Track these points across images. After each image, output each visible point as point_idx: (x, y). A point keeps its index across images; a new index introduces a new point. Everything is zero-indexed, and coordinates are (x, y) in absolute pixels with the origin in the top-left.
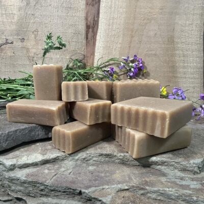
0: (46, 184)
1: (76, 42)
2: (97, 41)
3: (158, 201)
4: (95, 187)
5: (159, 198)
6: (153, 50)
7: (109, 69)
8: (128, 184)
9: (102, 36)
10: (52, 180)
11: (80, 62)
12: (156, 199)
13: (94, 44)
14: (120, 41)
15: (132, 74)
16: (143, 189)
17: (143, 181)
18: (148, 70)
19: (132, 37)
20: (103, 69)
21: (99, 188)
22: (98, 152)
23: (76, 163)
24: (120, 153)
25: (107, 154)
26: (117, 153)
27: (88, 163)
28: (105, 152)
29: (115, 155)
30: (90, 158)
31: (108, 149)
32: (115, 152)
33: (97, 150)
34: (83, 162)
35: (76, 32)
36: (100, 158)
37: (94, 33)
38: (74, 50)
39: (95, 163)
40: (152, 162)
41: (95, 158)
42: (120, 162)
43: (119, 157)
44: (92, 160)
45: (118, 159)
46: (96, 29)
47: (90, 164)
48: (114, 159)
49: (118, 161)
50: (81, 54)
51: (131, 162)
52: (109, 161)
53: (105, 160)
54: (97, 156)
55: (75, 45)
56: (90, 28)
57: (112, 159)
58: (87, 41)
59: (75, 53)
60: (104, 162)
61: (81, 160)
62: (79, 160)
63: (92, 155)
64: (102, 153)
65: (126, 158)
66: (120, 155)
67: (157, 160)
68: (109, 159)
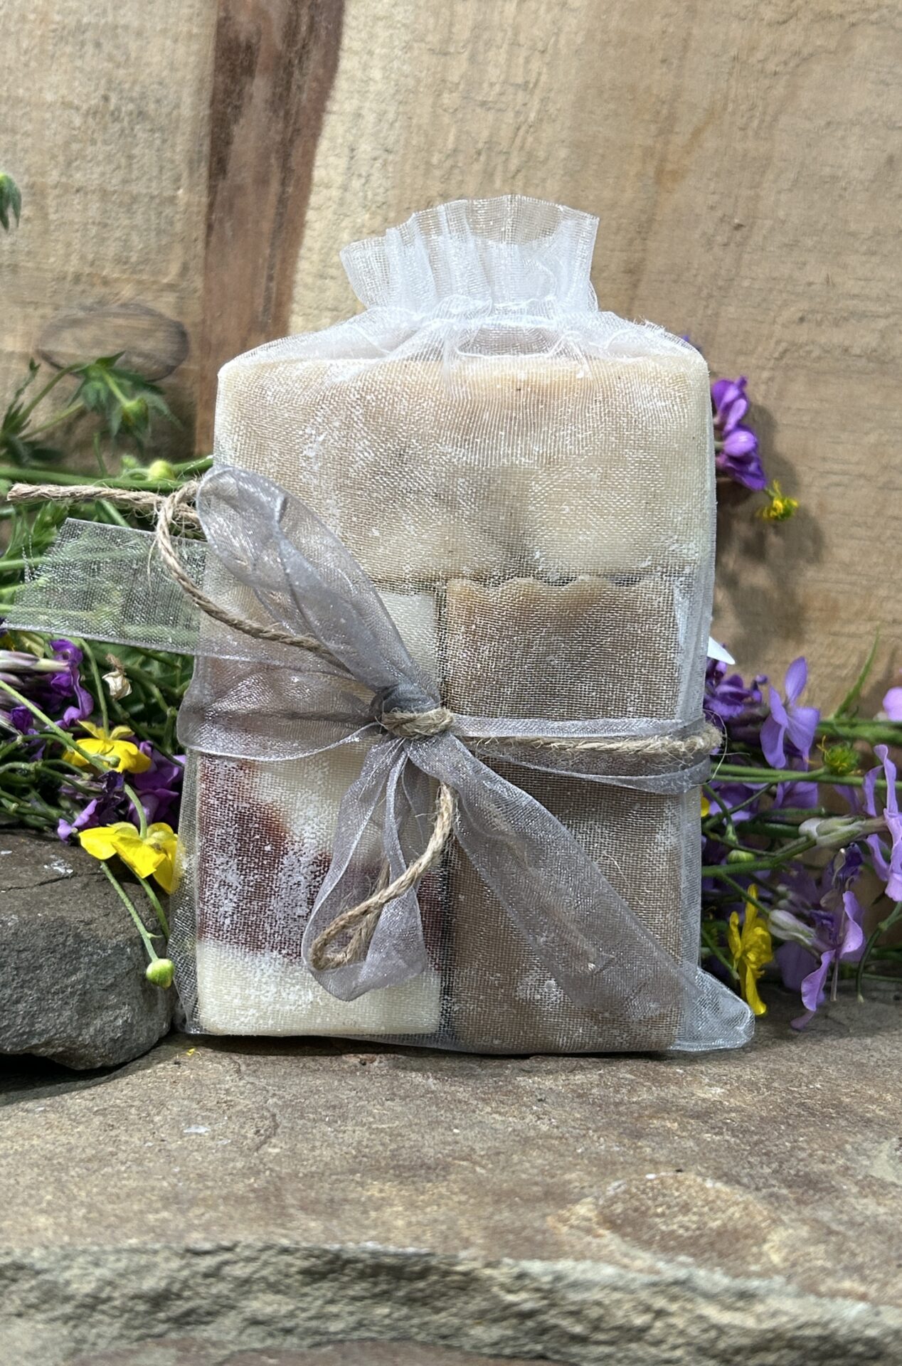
9: (365, 148)
13: (289, 224)
22: (297, 1243)
23: (76, 1333)
24: (519, 1257)
25: (388, 1260)
26: (485, 1257)
27: (192, 1345)
28: (370, 1245)
29: (465, 1274)
30: (214, 1291)
31: (400, 1223)
32: (467, 1244)
33: (283, 1226)
34: (149, 1336)
35: (114, 100)
36: (319, 1302)
37: (287, 113)
38: (77, 278)
39: (269, 1342)
40: (827, 1347)
41: (270, 1297)
42: (507, 1351)
43: (510, 1291)
44: (233, 1313)
45: (490, 1316)
46: (314, 85)
47: (212, 1351)
48: (454, 1310)
49: (496, 1332)
50: (149, 312)
51: (620, 1350)
52: (405, 1338)
53: (360, 1325)
54: (287, 1276)
55: (93, 230)
56: (258, 68)
57: (435, 1317)
58: (212, 190)
59: (89, 301)
60: (352, 1341)
61: (126, 1316)
62: (104, 1307)
63: (235, 1262)
64: (336, 1246)
65: (573, 1303)
66: (516, 1270)
67: (877, 1325)
68: (405, 1311)
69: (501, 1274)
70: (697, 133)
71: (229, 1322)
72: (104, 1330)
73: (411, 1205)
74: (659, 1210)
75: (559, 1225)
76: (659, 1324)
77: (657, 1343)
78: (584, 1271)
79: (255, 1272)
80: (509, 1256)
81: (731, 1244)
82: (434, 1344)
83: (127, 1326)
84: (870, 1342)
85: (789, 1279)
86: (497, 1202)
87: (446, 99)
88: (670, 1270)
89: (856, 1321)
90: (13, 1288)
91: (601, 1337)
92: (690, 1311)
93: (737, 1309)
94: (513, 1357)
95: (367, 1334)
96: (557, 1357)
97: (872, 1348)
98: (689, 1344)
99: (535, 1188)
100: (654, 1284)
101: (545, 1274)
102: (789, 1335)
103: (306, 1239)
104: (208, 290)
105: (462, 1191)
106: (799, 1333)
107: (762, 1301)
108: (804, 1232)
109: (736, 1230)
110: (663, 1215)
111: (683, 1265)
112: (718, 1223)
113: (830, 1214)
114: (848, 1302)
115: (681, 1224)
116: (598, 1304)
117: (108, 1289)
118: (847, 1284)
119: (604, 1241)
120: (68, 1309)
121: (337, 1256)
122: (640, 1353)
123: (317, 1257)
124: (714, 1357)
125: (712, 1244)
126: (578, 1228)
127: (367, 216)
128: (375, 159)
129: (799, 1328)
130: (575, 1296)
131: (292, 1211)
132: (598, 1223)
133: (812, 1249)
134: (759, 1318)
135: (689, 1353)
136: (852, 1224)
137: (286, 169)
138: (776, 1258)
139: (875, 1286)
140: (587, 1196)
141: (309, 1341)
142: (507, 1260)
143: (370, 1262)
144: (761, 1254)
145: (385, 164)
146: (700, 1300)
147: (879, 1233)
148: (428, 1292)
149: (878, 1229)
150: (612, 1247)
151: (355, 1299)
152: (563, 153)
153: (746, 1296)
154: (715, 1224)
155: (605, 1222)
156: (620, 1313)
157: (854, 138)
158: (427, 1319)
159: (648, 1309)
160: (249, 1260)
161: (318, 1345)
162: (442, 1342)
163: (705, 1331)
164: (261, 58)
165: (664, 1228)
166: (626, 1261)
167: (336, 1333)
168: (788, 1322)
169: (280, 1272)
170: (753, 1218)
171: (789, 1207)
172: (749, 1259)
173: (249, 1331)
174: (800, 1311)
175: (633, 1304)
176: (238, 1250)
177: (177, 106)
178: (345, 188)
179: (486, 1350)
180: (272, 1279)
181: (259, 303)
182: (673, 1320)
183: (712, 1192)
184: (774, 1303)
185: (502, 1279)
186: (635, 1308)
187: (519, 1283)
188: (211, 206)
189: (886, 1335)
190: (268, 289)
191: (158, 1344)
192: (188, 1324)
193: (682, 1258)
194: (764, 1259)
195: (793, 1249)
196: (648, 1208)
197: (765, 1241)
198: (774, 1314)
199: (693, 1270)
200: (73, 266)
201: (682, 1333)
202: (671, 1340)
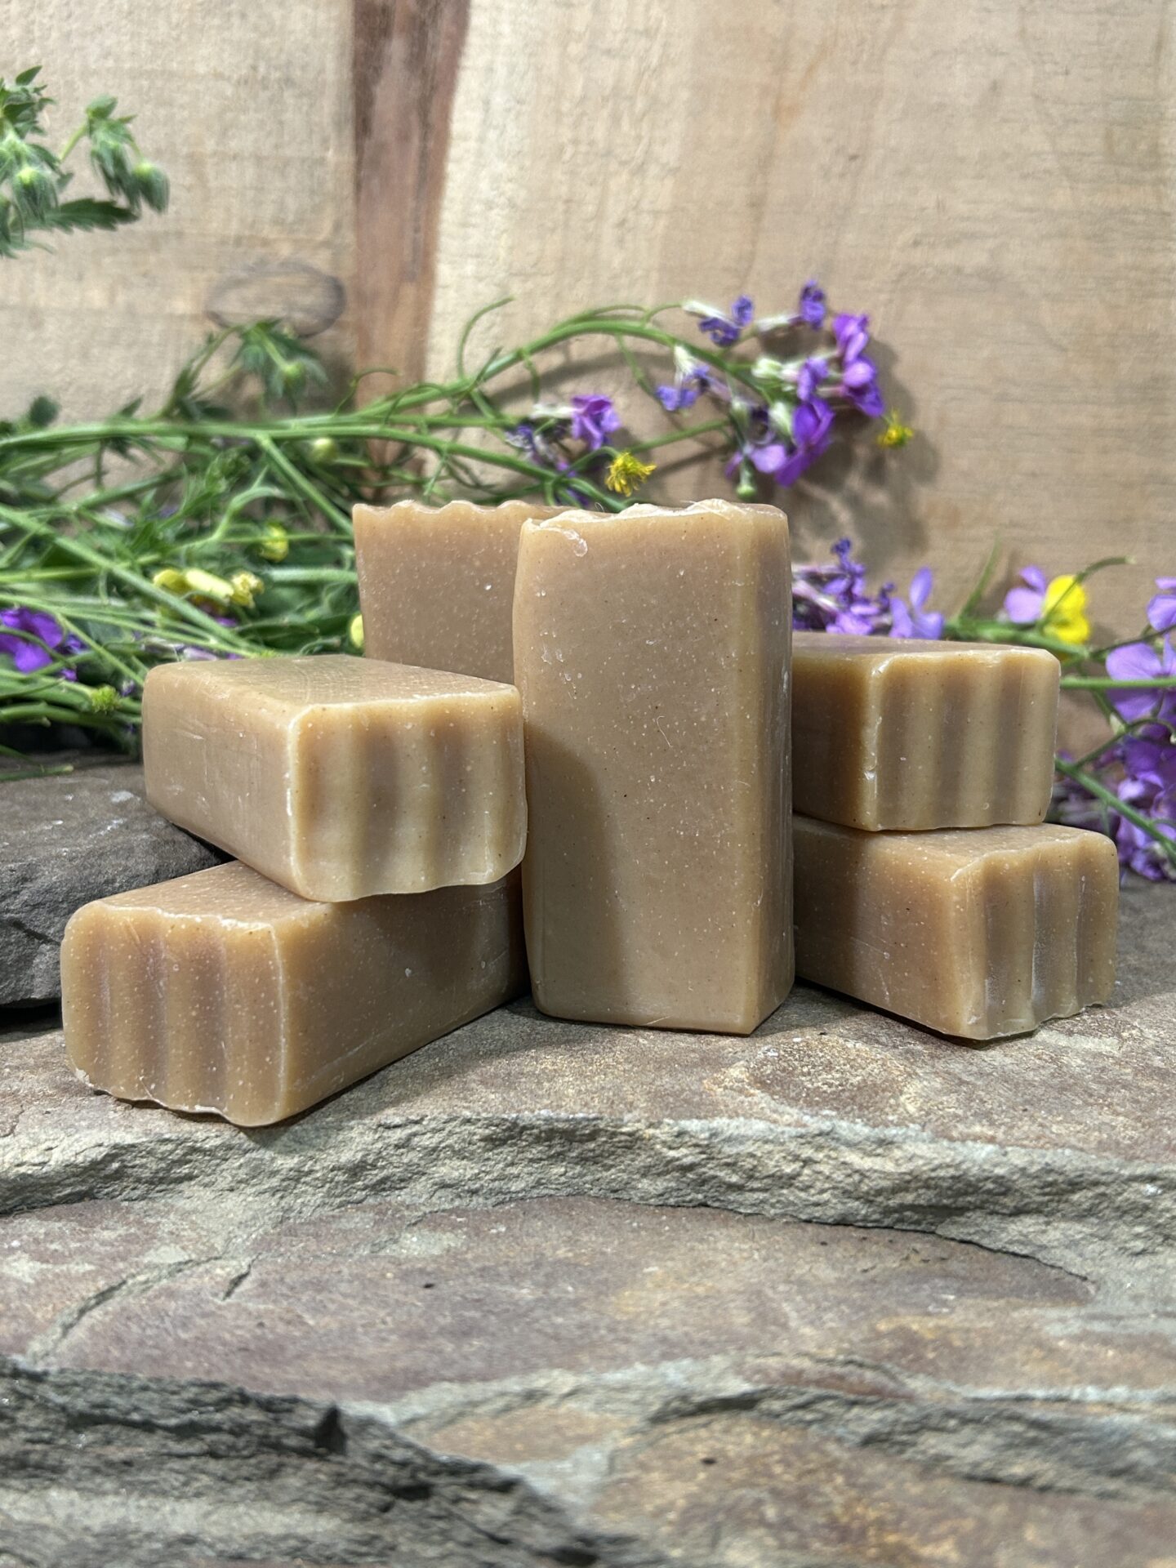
0: (22, 1361)
1: (259, 160)
2: (455, 151)
3: (1009, 1492)
4: (464, 1379)
5: (1018, 1470)
6: (972, 236)
7: (565, 411)
8: (751, 1361)
9: (499, 100)
10: (79, 1333)
11: (292, 349)
12: (992, 1480)
13: (430, 179)
14: (669, 153)
15: (772, 458)
16: (876, 1397)
17: (879, 1336)
18: (926, 421)
19: (777, 112)
20: (514, 411)
21: (495, 1386)
22: (479, 1114)
23: (283, 1203)
24: (677, 1119)
25: (561, 1125)
26: (647, 1119)
27: (388, 1209)
28: (544, 1113)
29: (630, 1134)
30: (406, 1160)
31: (571, 1091)
32: (631, 1107)
33: (465, 1099)
34: (349, 1202)
35: (262, 69)
36: (501, 1165)
37: (424, 73)
38: (238, 241)
39: (457, 1203)
40: (960, 1185)
41: (456, 1163)
42: (672, 1201)
43: (670, 1148)
44: (424, 1178)
45: (654, 1171)
46: (448, 43)
47: (406, 1213)
48: (622, 1167)
49: (661, 1185)
50: (307, 269)
51: (773, 1195)
52: (580, 1193)
53: (539, 1183)
54: (470, 1143)
55: (250, 194)
56: (395, 29)
57: (605, 1174)
58: (359, 149)
59: (250, 263)
60: (531, 1198)
61: (328, 1185)
62: (308, 1179)
63: (424, 1134)
64: (514, 1115)
65: (729, 1156)
66: (676, 1129)
67: (1005, 1164)
68: (578, 1169)
69: (663, 1133)
70: (811, 69)
71: (421, 1186)
72: (309, 1200)
73: (581, 1075)
74: (805, 1070)
75: (715, 1087)
76: (806, 1171)
77: (806, 1189)
78: (737, 1127)
79: (440, 1142)
80: (670, 1116)
81: (871, 1097)
82: (606, 1198)
83: (328, 1194)
84: (998, 1180)
85: (923, 1127)
86: (659, 1069)
87: (574, 49)
88: (814, 1124)
89: (985, 1161)
90: (224, 1166)
91: (756, 1185)
92: (836, 1159)
93: (878, 1155)
94: (677, 1206)
95: (546, 1191)
96: (717, 1204)
97: (1001, 1185)
98: (834, 1188)
99: (692, 1055)
100: (801, 1136)
101: (702, 1131)
102: (925, 1176)
103: (486, 1110)
104: (360, 245)
105: (627, 1060)
106: (933, 1174)
107: (898, 1147)
108: (937, 1083)
109: (875, 1085)
110: (809, 1073)
111: (826, 1117)
112: (859, 1078)
113: (961, 1066)
114: (979, 1145)
115: (824, 1081)
116: (752, 1155)
117: (310, 1163)
118: (977, 1129)
119: (756, 1099)
120: (275, 1182)
121: (515, 1124)
122: (791, 1198)
123: (497, 1126)
124: (858, 1199)
125: (853, 1098)
126: (732, 1088)
127: (505, 165)
128: (508, 110)
129: (933, 1170)
130: (728, 1150)
131: (473, 1085)
132: (749, 1084)
133: (945, 1098)
134: (897, 1162)
135: (835, 1196)
136: (981, 1074)
137: (425, 125)
138: (911, 1108)
139: (1003, 1128)
140: (739, 1060)
141: (493, 1200)
142: (666, 1120)
143: (544, 1128)
144: (898, 1105)
145: (519, 114)
146: (843, 1148)
147: (1006, 1082)
148: (597, 1152)
149: (1005, 1078)
150: (764, 1105)
151: (532, 1160)
152: (685, 95)
153: (885, 1143)
154: (855, 1080)
155: (756, 1082)
156: (773, 1163)
157: (958, 66)
158: (599, 1175)
159: (796, 1158)
160: (435, 1131)
161: (503, 1202)
162: (612, 1196)
163: (849, 1176)
164: (398, 19)
165: (810, 1086)
166: (775, 1116)
167: (518, 1192)
168: (924, 1165)
169: (464, 1140)
170: (890, 1073)
171: (923, 1061)
172: (887, 1110)
173: (438, 1194)
174: (935, 1155)
175: (783, 1154)
176: (425, 1123)
177: (322, 71)
178: (481, 139)
179: (652, 1201)
180: (457, 1147)
181: (407, 252)
182: (818, 1167)
183: (854, 1051)
184: (910, 1148)
185: (664, 1137)
186: (784, 1158)
187: (678, 1140)
188: (359, 165)
189: (1013, 1174)
190: (415, 241)
191: (358, 1210)
192: (384, 1190)
193: (826, 1112)
194: (901, 1109)
195: (927, 1099)
196: (795, 1068)
197: (901, 1093)
198: (910, 1159)
199: (835, 1121)
200: (234, 228)
201: (828, 1178)
202: (818, 1185)
